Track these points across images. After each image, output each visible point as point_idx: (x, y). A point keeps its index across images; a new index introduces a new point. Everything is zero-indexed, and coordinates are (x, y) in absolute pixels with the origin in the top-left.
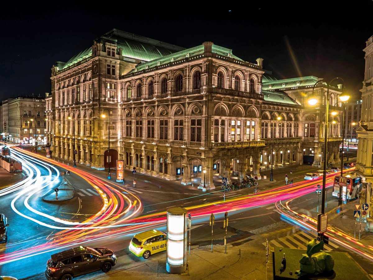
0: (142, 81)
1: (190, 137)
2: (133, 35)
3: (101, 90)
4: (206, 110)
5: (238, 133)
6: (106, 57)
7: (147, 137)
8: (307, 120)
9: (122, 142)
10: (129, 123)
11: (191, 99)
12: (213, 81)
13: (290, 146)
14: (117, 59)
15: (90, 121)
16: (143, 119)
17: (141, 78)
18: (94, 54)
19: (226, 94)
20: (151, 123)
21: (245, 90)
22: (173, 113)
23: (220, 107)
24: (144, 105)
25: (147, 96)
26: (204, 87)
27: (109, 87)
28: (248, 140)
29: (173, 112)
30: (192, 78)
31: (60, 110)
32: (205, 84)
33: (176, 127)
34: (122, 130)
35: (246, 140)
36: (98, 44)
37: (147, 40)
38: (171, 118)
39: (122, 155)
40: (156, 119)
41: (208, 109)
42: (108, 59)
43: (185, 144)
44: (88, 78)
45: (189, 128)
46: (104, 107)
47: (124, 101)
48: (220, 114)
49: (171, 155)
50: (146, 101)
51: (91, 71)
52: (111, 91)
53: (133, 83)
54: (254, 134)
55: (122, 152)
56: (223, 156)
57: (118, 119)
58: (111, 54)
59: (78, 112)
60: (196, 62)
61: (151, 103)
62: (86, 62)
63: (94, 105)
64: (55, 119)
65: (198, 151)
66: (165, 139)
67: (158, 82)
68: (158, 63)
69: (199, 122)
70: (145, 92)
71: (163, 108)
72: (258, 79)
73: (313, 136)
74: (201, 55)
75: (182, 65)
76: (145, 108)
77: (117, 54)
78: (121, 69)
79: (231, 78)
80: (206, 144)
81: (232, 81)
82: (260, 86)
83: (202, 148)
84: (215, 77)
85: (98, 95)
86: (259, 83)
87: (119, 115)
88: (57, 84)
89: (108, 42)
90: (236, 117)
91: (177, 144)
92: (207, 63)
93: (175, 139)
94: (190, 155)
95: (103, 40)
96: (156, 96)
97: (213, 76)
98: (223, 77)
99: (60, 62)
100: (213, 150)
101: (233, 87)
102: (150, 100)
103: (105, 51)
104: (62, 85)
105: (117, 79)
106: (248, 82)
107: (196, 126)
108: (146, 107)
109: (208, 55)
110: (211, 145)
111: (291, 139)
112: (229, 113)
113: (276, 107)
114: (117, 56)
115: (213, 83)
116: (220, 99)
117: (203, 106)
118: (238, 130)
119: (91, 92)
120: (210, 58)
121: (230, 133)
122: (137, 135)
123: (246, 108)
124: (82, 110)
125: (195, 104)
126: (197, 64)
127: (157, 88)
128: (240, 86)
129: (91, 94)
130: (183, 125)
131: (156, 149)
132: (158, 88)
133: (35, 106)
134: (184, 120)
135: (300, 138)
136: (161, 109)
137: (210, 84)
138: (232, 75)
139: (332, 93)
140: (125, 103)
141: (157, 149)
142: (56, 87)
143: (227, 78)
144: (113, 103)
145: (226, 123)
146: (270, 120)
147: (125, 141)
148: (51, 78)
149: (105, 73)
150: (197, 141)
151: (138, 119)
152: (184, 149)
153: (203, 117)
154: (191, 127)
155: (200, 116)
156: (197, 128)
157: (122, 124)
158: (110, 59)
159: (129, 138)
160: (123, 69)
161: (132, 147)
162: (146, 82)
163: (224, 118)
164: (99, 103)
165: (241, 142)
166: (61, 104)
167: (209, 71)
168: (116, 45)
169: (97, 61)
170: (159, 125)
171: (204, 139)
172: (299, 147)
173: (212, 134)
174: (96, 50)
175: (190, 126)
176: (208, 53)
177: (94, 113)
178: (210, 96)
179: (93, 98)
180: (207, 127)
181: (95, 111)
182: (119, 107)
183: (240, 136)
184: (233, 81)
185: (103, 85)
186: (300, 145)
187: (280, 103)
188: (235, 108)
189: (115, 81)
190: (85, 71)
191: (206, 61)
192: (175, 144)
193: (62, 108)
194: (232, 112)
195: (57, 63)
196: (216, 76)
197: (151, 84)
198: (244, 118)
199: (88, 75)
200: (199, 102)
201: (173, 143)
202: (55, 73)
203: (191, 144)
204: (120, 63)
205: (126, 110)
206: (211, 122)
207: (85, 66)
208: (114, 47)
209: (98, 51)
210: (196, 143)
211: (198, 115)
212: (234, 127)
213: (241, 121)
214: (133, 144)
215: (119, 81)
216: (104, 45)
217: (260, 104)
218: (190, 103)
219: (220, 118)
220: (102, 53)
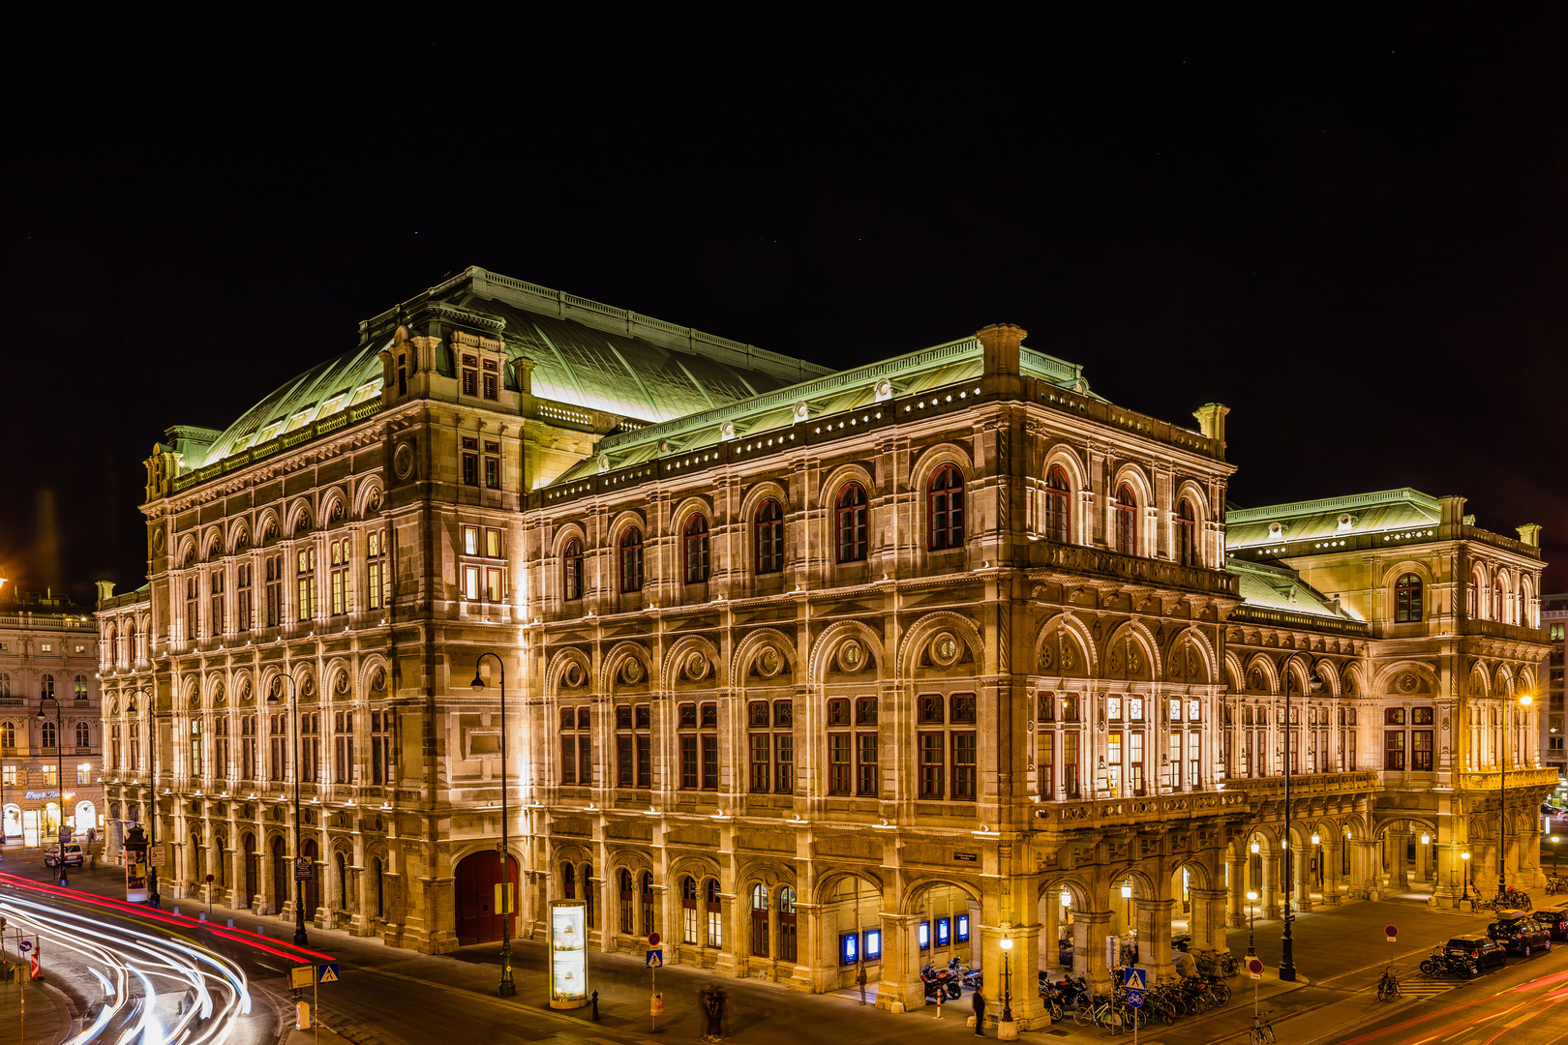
0: (644, 517)
1: (915, 780)
2: (563, 298)
3: (435, 563)
4: (999, 649)
5: (1136, 757)
6: (458, 403)
7: (677, 784)
8: (1398, 693)
9: (541, 814)
10: (577, 720)
11: (918, 599)
12: (1028, 511)
13: (1325, 814)
14: (509, 412)
15: (375, 716)
16: (657, 698)
17: (642, 501)
18: (396, 387)
19: (1087, 573)
20: (699, 717)
21: (1159, 553)
22: (819, 668)
23: (1061, 633)
24: (661, 630)
25: (675, 589)
26: (989, 542)
27: (471, 549)
28: (1175, 789)
29: (820, 660)
30: (918, 499)
31: (196, 663)
32: (991, 524)
33: (838, 736)
34: (540, 752)
35: (1170, 790)
36: (419, 341)
37: (628, 321)
38: (810, 692)
39: (543, 877)
40: (729, 698)
41: (1010, 642)
42: (469, 409)
43: (893, 813)
44: (359, 505)
45: (908, 736)
46: (451, 645)
47: (548, 616)
48: (1059, 669)
49: (815, 868)
50: (672, 610)
51: (381, 469)
52: (484, 567)
53: (598, 526)
54: (1199, 761)
55: (542, 864)
56: (1077, 868)
57: (518, 700)
58: (481, 388)
59: (299, 675)
60: (939, 422)
61: (697, 619)
62: (350, 425)
63: (396, 636)
64: (171, 707)
65: (961, 847)
66: (777, 791)
67: (734, 520)
68: (725, 428)
69: (964, 708)
70: (665, 569)
71: (763, 646)
72: (1211, 503)
73: (1427, 762)
74: (967, 386)
75: (869, 438)
76: (667, 647)
77: (507, 388)
78: (527, 460)
79: (1100, 497)
80: (1005, 814)
81: (1104, 511)
82: (1218, 532)
83: (988, 832)
84: (1038, 497)
85: (421, 588)
86: (1214, 520)
87: (523, 683)
88: (180, 539)
89: (466, 331)
90: (1126, 679)
91: (843, 816)
92: (1002, 426)
93: (832, 793)
94: (920, 867)
95: (442, 319)
96: (725, 585)
97: (1029, 489)
98: (1068, 490)
99: (187, 429)
100: (1040, 837)
101: (1111, 540)
102: (693, 608)
103: (451, 373)
104: (210, 539)
105: (510, 510)
106: (1169, 516)
107: (947, 727)
108: (669, 640)
109: (1002, 390)
110: (1026, 818)
111: (1332, 781)
112: (1095, 661)
113: (1265, 632)
114: (508, 398)
115: (1028, 522)
116: (1061, 595)
117: (981, 632)
118: (1136, 739)
119: (374, 570)
120: (1014, 404)
121: (1101, 759)
122: (624, 780)
123: (1165, 636)
124: (326, 660)
125: (940, 623)
126: (948, 433)
127: (729, 551)
128: (1139, 535)
129: (375, 581)
130: (874, 723)
131: (731, 843)
132: (734, 546)
133: (30, 651)
134: (881, 700)
135: (1368, 776)
136: (751, 650)
137: (1016, 525)
138: (1105, 484)
139: (1502, 566)
140: (554, 624)
141: (737, 840)
142: (170, 551)
143: (1085, 499)
144: (491, 623)
145: (1086, 710)
146: (1242, 692)
147: (557, 807)
148: (144, 509)
149: (451, 477)
150: (953, 797)
151: (627, 700)
152: (889, 838)
153: (983, 685)
154: (920, 734)
155: (967, 679)
156: (953, 733)
157: (541, 726)
158: (475, 410)
159: (580, 792)
160: (535, 460)
161: (599, 837)
162: (670, 523)
163: (1074, 685)
164: (426, 625)
165: (1148, 796)
166: (204, 636)
167: (1010, 461)
168: (503, 344)
169: (411, 419)
170: (745, 724)
171: (995, 788)
172: (1365, 816)
173: (1031, 761)
174: (407, 366)
175: (913, 728)
176: (1004, 379)
177: (400, 675)
178: (1016, 581)
179: (392, 602)
180: (1005, 729)
181: (403, 663)
182: (521, 642)
183: (1142, 772)
184: (1111, 511)
185: (445, 538)
186: (1365, 808)
187: (1283, 613)
188: (1121, 639)
189: (498, 516)
190: (342, 469)
191: (998, 416)
192: (833, 815)
193: (210, 653)
194: (1109, 655)
195: (175, 435)
196: (1040, 487)
197: (697, 532)
198: (1160, 686)
199: (361, 488)
200: (964, 614)
201: (823, 808)
202: (164, 484)
203: (921, 812)
204: (522, 431)
205: (558, 656)
206: (1022, 707)
207: (343, 449)
208: (496, 353)
209: (421, 375)
210: (951, 807)
211: (958, 674)
212: (1116, 727)
213: (1146, 699)
214: (603, 822)
215: (519, 516)
216: (448, 342)
217: (1222, 616)
218: (914, 617)
219: (1061, 687)
220: (439, 383)
